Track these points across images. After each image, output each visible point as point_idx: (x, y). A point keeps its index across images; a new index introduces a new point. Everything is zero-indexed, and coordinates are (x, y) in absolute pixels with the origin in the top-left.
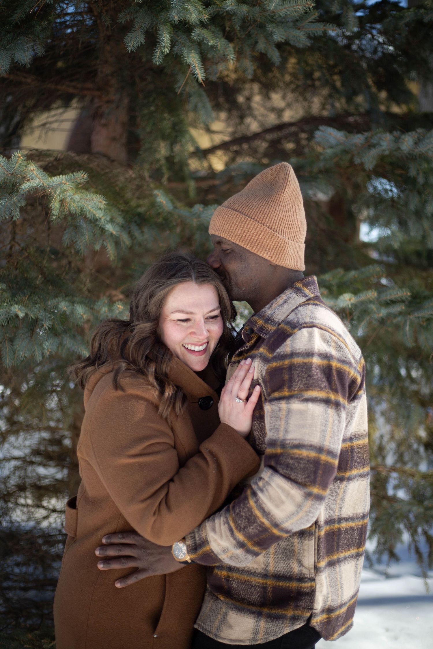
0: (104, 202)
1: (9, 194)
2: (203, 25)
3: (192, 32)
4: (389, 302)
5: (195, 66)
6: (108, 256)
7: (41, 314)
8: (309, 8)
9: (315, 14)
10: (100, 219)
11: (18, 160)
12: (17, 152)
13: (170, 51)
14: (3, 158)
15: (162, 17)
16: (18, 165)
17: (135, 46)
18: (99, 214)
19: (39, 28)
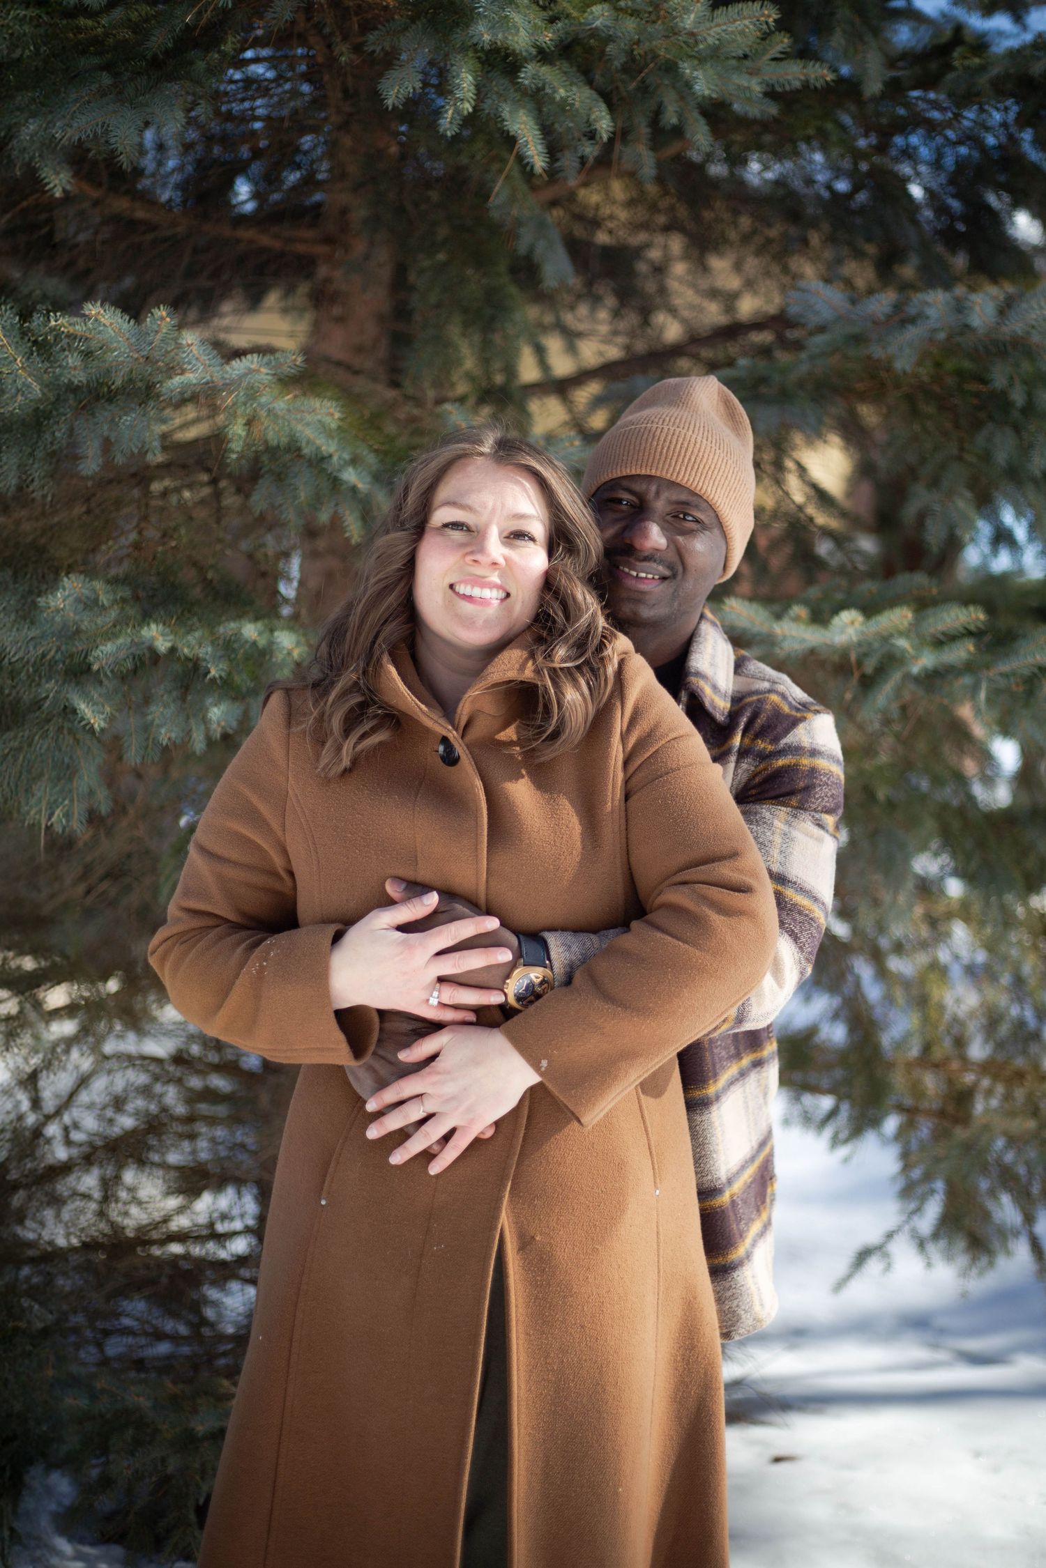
0: (337, 415)
1: (140, 405)
2: (543, 56)
3: (520, 71)
4: (941, 637)
5: (526, 141)
6: (347, 535)
7: (206, 651)
8: (767, 23)
9: (782, 42)
10: (330, 456)
11: (159, 325)
12: (159, 308)
13: (474, 108)
14: (129, 322)
15: (458, 37)
16: (159, 336)
17: (400, 96)
18: (329, 447)
19: (201, 65)
